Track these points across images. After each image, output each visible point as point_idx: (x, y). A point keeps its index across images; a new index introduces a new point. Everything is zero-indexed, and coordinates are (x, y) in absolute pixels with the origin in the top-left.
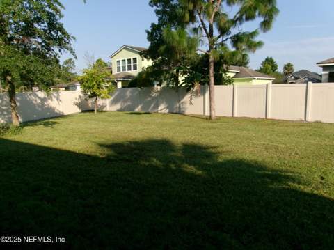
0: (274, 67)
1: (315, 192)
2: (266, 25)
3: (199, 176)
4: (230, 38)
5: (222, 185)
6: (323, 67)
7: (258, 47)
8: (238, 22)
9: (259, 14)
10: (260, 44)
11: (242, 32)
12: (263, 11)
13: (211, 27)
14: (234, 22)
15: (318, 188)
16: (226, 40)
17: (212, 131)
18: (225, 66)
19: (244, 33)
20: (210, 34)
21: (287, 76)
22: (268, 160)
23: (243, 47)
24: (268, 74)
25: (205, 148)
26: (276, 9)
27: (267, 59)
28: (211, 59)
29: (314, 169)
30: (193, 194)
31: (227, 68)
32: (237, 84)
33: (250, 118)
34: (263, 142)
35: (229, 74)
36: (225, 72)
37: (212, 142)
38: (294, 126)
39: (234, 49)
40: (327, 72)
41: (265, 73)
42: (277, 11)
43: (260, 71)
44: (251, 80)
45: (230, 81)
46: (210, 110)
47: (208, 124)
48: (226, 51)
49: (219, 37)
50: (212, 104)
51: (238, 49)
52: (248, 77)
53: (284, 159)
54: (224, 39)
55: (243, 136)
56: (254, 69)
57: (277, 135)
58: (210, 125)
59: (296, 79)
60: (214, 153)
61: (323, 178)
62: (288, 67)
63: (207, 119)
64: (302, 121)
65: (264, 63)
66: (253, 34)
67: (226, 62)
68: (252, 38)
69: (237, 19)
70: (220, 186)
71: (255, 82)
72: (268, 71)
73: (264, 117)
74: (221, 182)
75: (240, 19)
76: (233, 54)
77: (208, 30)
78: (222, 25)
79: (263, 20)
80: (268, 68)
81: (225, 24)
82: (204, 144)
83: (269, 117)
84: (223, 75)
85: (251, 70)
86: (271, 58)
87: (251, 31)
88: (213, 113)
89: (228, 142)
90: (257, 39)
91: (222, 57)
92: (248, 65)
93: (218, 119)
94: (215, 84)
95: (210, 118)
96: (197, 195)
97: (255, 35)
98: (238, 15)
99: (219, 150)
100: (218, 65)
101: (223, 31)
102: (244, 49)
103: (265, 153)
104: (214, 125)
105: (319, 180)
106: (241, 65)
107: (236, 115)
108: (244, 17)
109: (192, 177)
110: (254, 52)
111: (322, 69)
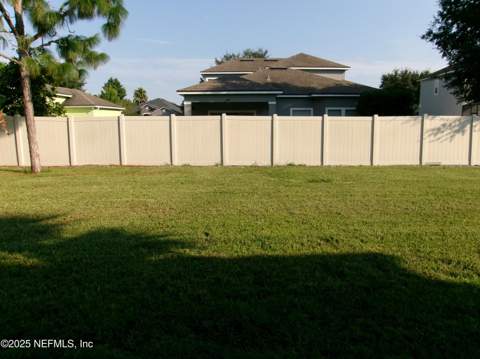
0: (121, 93)
1: (203, 253)
2: (111, 29)
3: (33, 267)
4: (56, 42)
5: (77, 272)
6: (185, 96)
7: (100, 62)
8: (67, 18)
9: (99, 13)
10: (103, 57)
11: (74, 35)
12: (106, 9)
13: (18, 17)
14: (60, 17)
15: (205, 248)
16: (49, 43)
17: (40, 191)
18: (48, 87)
19: (77, 37)
20: (18, 30)
21: (140, 106)
22: (138, 223)
23: (78, 59)
24: (114, 102)
25: (34, 221)
26: (123, 9)
27: (111, 81)
28: (24, 72)
29: (195, 224)
30: (29, 300)
31: (53, 89)
32: (72, 115)
33: (98, 166)
34: (125, 199)
35: (57, 100)
36: (50, 96)
37: (45, 207)
38: (160, 173)
39: (62, 61)
40: (190, 103)
41: (110, 100)
42: (125, 12)
43: (102, 96)
44: (91, 109)
45: (59, 110)
46: (31, 156)
47: (29, 180)
48: (50, 62)
49: (36, 37)
50: (34, 147)
51: (69, 61)
52: (87, 105)
53: (158, 218)
54: (46, 41)
55: (95, 194)
56: (93, 94)
57: (141, 187)
58: (35, 180)
59: (152, 110)
60: (53, 226)
61: (207, 234)
62: (140, 93)
63: (25, 172)
64: (167, 165)
65: (106, 86)
66: (92, 41)
67: (50, 80)
68: (91, 46)
69: (66, 14)
70: (74, 274)
71: (97, 113)
72: (113, 98)
73: (118, 163)
74: (75, 269)
75: (69, 13)
76: (63, 68)
77: (14, 21)
78: (40, 17)
79: (106, 22)
80: (113, 93)
81: (45, 17)
82: (31, 212)
83: (125, 162)
84: (48, 100)
85: (89, 95)
86: (116, 80)
87: (88, 35)
88: (37, 161)
89: (72, 205)
90: (98, 50)
91: (44, 71)
92: (84, 88)
93: (47, 170)
94: (36, 115)
95: (31, 170)
96: (37, 299)
97: (95, 43)
98: (66, 8)
99: (60, 219)
100: (37, 83)
101: (43, 29)
102: (80, 62)
103: (132, 213)
104: (42, 180)
105: (204, 237)
106: (72, 87)
107: (75, 162)
108: (76, 12)
109: (20, 271)
110: (95, 68)
111: (183, 98)
